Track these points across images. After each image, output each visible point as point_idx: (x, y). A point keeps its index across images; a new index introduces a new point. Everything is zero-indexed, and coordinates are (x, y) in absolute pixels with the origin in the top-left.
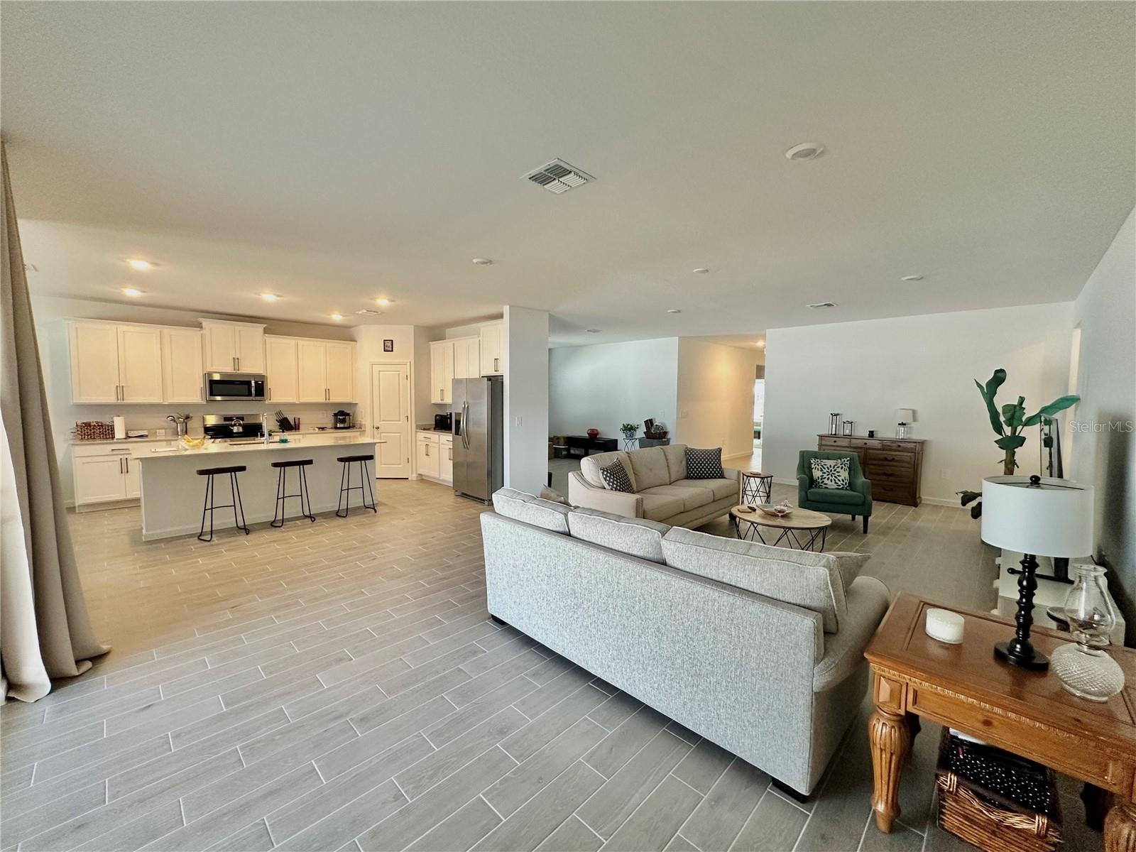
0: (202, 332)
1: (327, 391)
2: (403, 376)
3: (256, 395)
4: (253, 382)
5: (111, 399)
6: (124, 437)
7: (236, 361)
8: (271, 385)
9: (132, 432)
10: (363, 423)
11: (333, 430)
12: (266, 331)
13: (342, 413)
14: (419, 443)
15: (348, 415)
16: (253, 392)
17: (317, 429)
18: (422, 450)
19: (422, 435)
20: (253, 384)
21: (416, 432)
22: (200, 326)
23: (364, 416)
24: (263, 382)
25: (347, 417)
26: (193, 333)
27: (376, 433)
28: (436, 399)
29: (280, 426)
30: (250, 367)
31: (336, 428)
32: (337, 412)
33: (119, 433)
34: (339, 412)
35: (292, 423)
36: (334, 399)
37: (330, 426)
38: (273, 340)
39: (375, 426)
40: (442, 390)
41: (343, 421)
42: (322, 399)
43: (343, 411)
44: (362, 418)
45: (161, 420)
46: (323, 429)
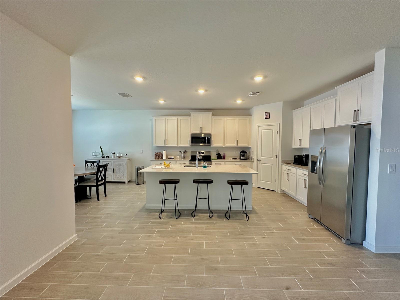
0: (190, 117)
1: (237, 141)
2: (275, 132)
3: (207, 143)
4: (206, 137)
5: (163, 145)
6: (166, 158)
7: (201, 128)
8: (213, 139)
9: (169, 157)
10: (253, 157)
11: (239, 160)
12: (213, 115)
13: (243, 152)
14: (283, 171)
15: (246, 153)
16: (206, 141)
17: (232, 159)
18: (285, 176)
19: (285, 167)
20: (206, 138)
21: (281, 165)
22: (190, 115)
23: (254, 154)
24: (210, 137)
25: (246, 154)
26: (187, 118)
27: (258, 163)
28: (296, 145)
29: (217, 156)
30: (206, 131)
31: (240, 159)
32: (241, 151)
33: (164, 157)
34: (242, 151)
35: (222, 156)
36: (241, 145)
37: (239, 157)
38: (215, 118)
39: (259, 159)
40: (300, 140)
41: (243, 156)
42: (234, 145)
43: (244, 151)
44: (253, 155)
45: (177, 153)
46: (235, 159)
